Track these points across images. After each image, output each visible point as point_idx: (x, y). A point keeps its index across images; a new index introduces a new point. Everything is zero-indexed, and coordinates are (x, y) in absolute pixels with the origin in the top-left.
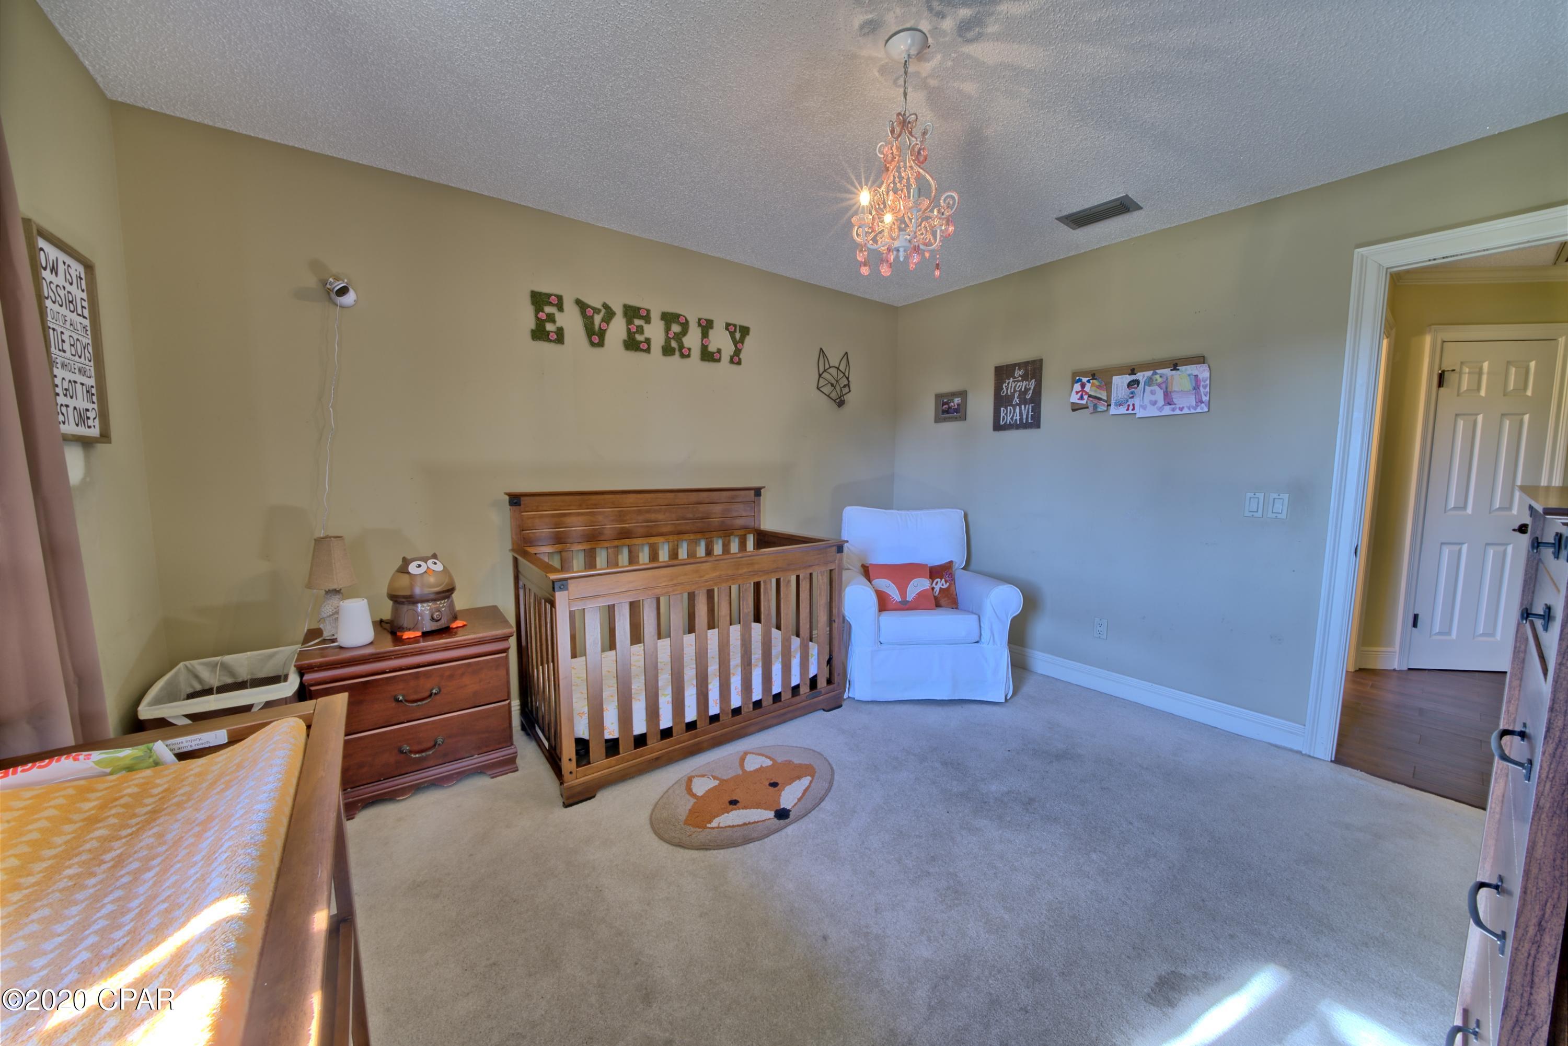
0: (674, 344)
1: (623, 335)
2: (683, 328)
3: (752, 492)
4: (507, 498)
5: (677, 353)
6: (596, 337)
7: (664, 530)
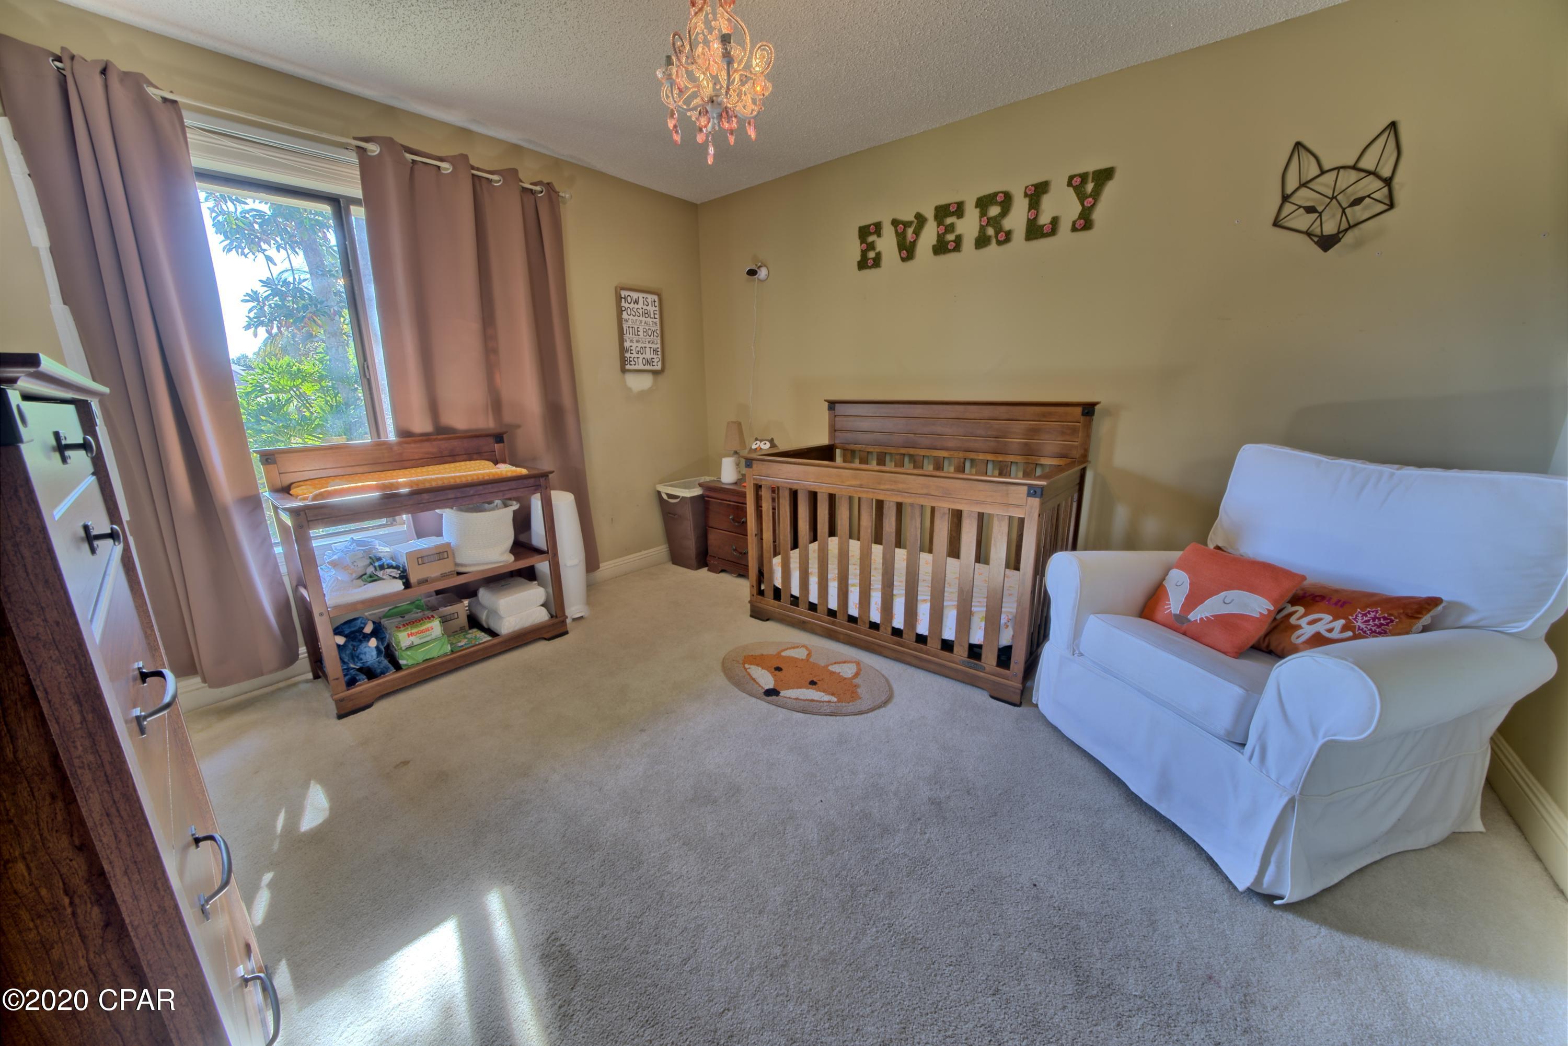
0: (990, 231)
1: (934, 241)
2: (1003, 208)
3: (1079, 410)
4: (827, 404)
5: (994, 241)
6: (907, 251)
7: (950, 444)
